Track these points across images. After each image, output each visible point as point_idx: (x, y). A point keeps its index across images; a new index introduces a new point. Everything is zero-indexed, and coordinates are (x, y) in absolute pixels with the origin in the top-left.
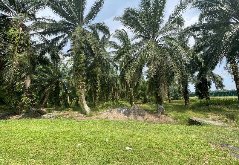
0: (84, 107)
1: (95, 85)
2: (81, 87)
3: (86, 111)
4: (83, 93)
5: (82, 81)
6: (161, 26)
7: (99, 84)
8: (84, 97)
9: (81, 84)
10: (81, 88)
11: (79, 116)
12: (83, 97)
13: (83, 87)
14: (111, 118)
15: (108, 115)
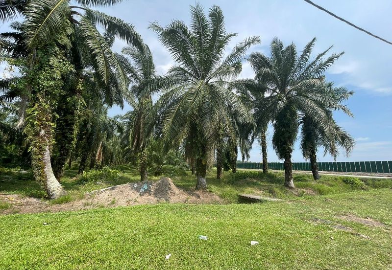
0: (45, 182)
1: (65, 133)
2: (43, 132)
3: (51, 190)
4: (47, 148)
5: (47, 120)
6: (216, 66)
7: (75, 132)
8: (47, 156)
9: (45, 126)
10: (44, 136)
11: (27, 204)
12: (46, 158)
13: (48, 133)
14: (122, 203)
15: (113, 197)
